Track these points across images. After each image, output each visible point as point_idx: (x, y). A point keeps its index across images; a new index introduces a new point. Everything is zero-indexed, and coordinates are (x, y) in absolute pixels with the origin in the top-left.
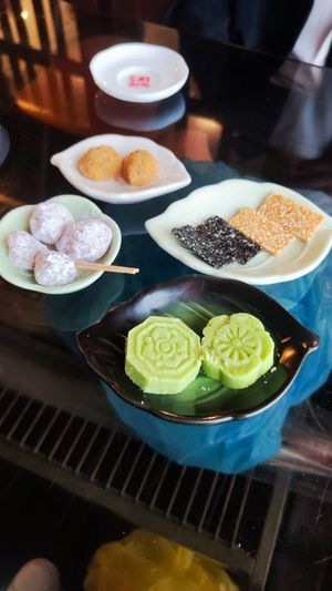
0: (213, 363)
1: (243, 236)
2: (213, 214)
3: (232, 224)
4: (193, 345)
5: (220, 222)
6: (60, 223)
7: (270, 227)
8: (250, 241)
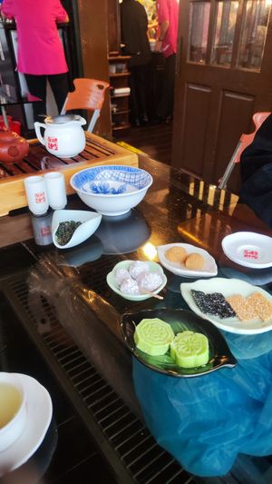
0: (174, 348)
1: (230, 307)
2: (219, 292)
3: (227, 299)
4: (169, 337)
5: (221, 296)
6: (142, 270)
7: (247, 307)
8: (232, 310)
